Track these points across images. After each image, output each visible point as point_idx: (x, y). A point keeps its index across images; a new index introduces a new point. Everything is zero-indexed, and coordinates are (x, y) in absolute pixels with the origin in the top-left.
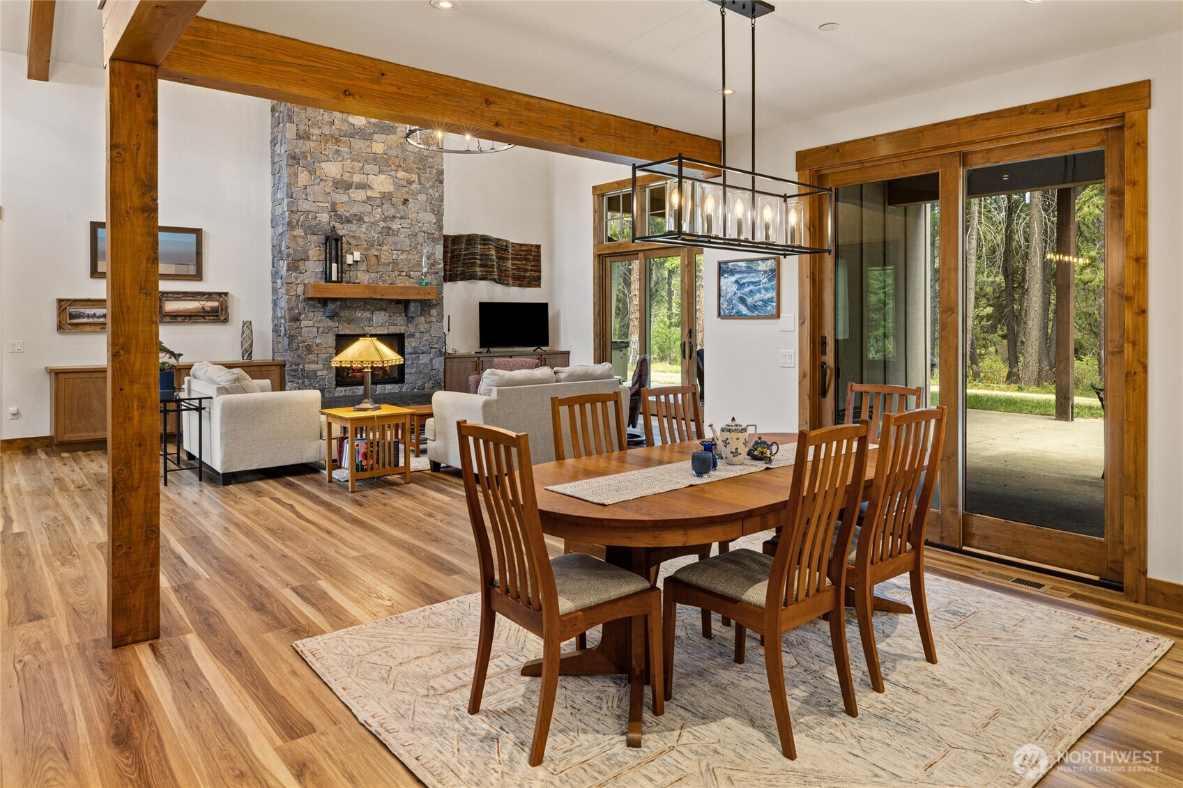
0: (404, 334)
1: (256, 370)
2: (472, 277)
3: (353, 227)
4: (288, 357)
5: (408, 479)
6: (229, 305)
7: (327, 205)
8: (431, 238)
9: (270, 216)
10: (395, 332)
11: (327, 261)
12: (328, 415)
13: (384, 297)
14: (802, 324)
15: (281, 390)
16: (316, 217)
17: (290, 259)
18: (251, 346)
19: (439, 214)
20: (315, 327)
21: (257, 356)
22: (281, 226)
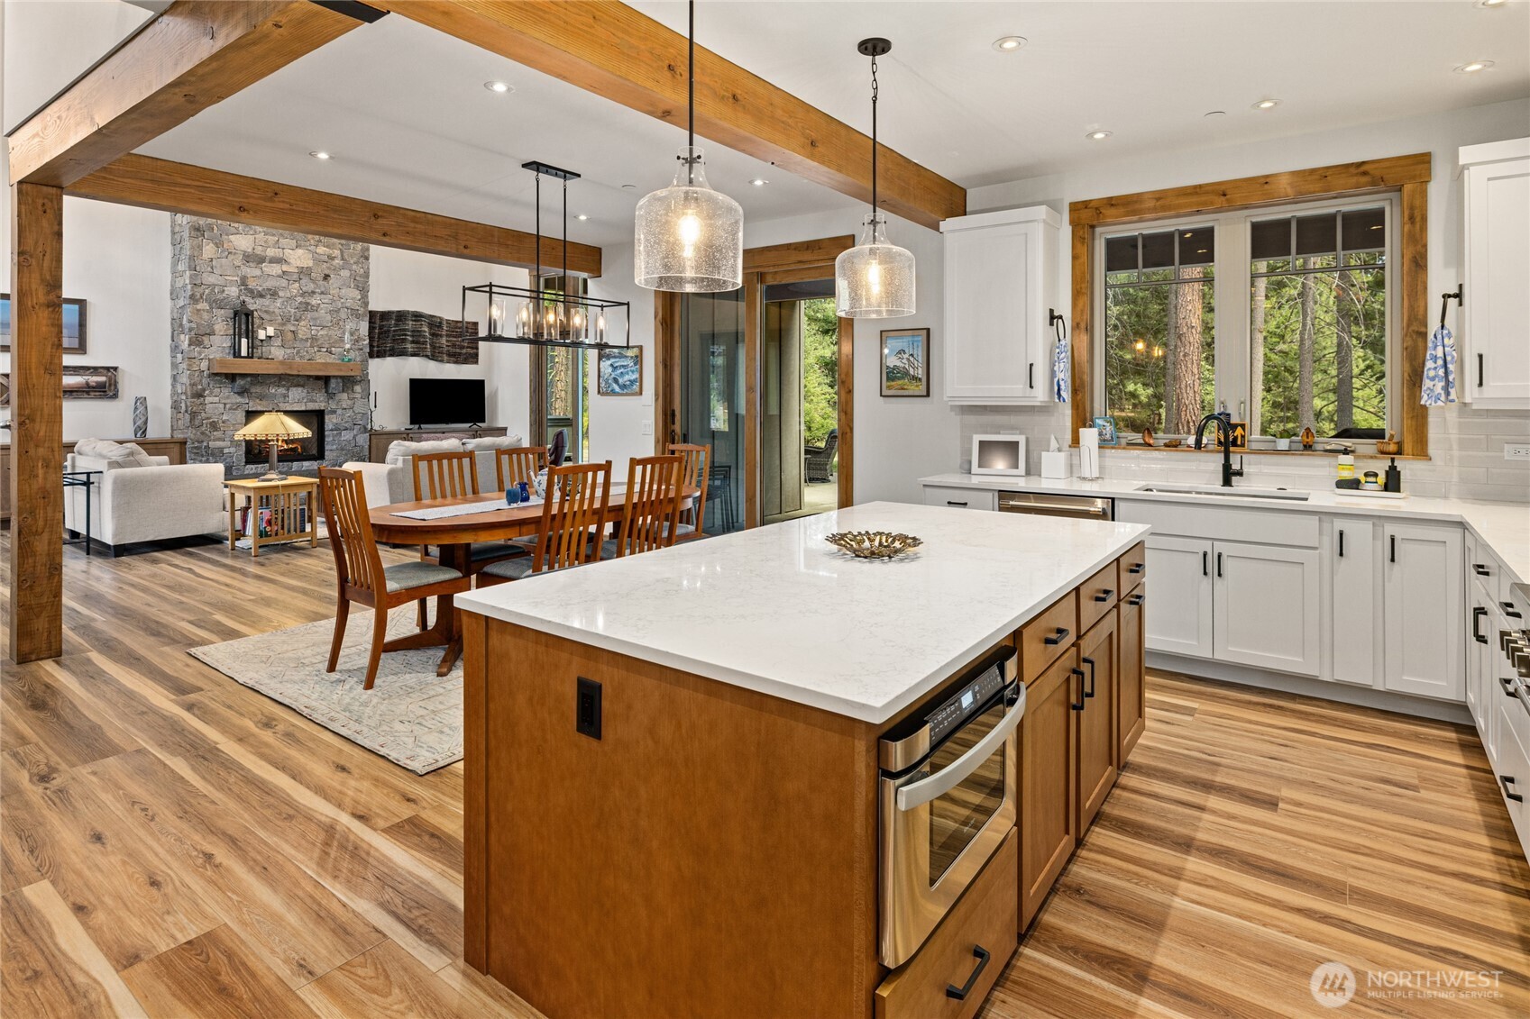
0: (324, 411)
1: (154, 447)
2: (403, 353)
3: (266, 301)
4: (190, 434)
5: (315, 543)
6: (120, 380)
7: (235, 278)
8: (355, 314)
9: (169, 288)
10: (314, 409)
11: (237, 336)
12: (232, 486)
13: (301, 373)
14: (656, 400)
15: (181, 463)
16: (224, 291)
17: (193, 333)
18: (146, 422)
19: (364, 291)
20: (219, 401)
21: (152, 434)
22: (182, 299)
